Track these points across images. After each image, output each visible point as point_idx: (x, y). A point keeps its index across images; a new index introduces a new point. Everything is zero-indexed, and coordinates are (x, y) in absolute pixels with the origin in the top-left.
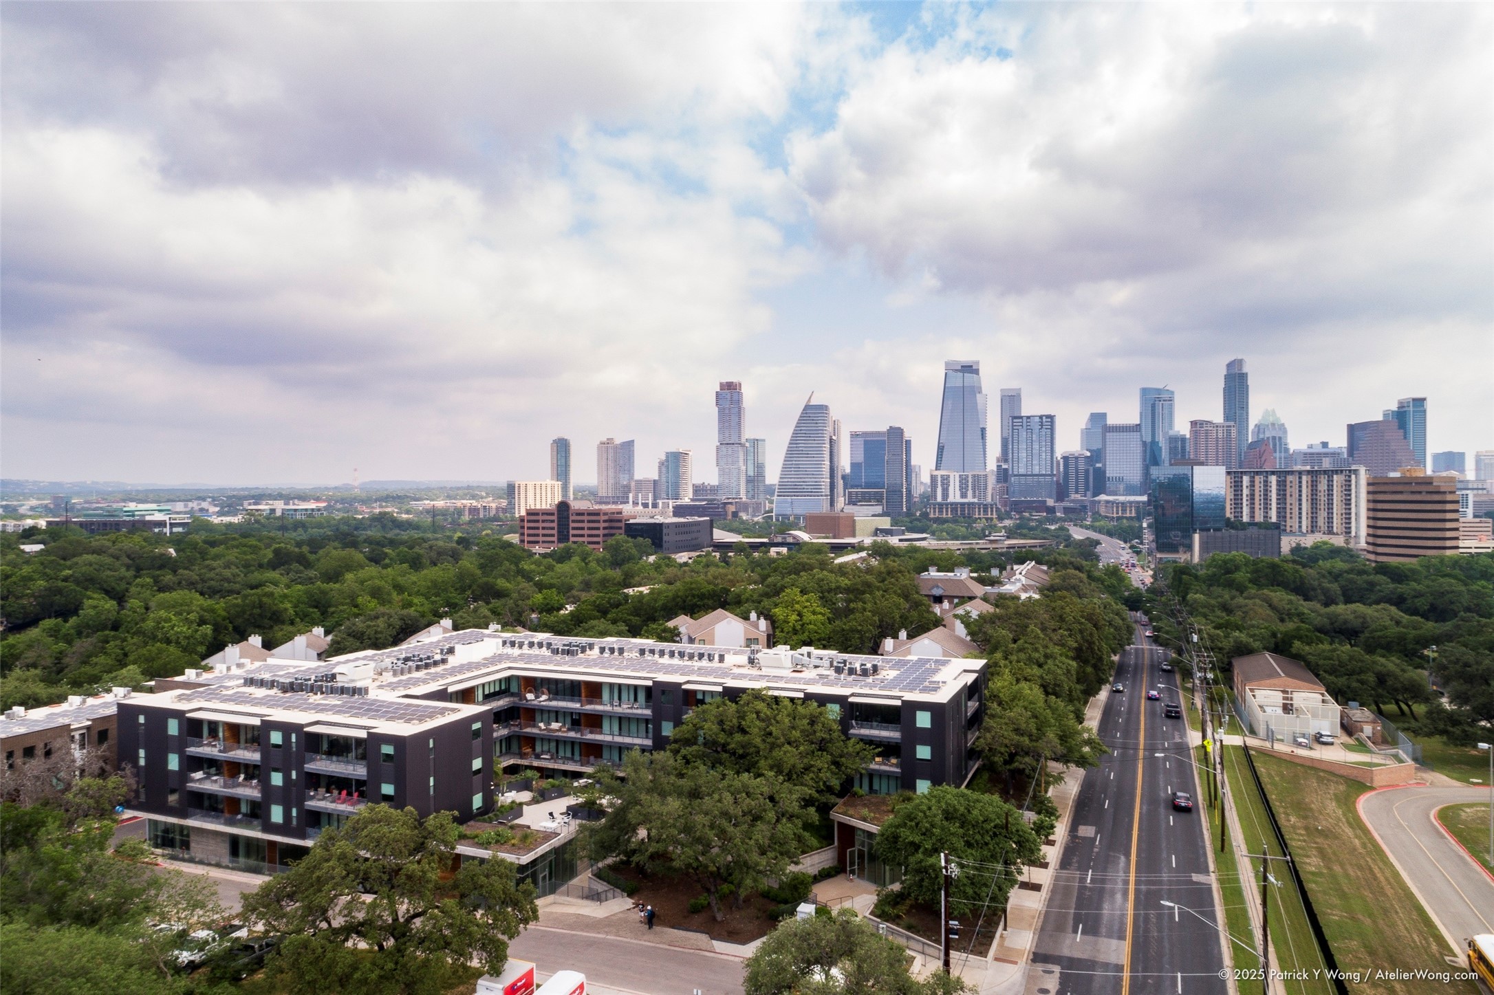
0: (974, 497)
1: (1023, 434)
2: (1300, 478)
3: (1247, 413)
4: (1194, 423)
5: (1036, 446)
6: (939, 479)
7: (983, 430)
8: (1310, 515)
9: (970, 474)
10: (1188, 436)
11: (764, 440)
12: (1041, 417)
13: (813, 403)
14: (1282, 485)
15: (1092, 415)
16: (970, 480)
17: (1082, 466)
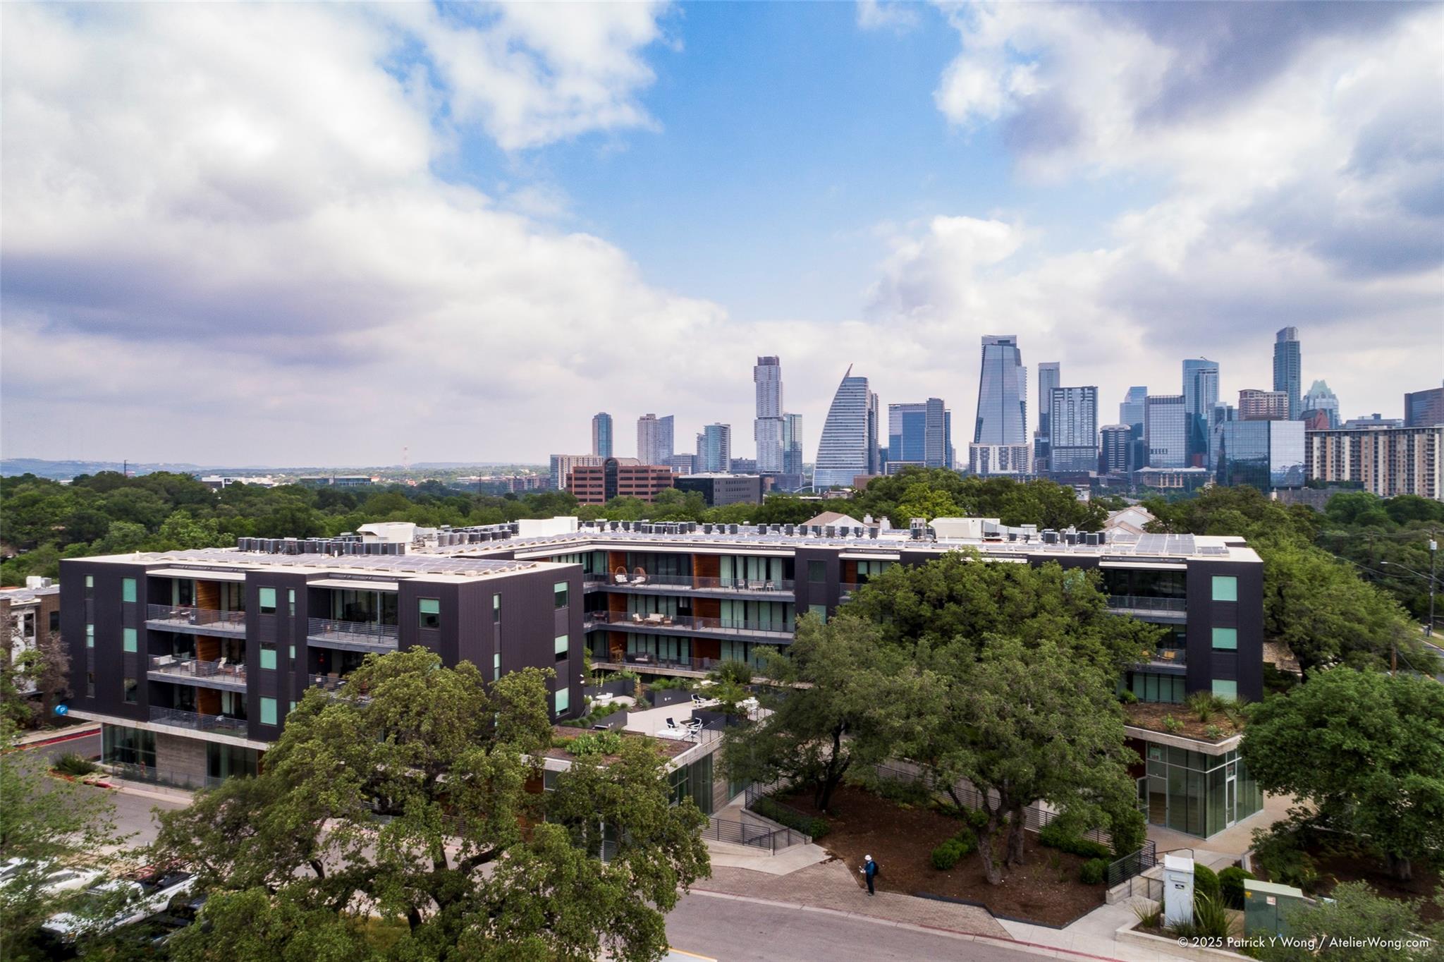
0: (1014, 469)
1: (1065, 406)
2: (1376, 438)
3: (1299, 382)
4: (1243, 393)
5: (1078, 418)
6: (979, 452)
7: (1023, 404)
8: (1387, 477)
9: (1010, 447)
10: (1236, 407)
11: (801, 416)
12: (1083, 389)
13: (851, 375)
14: (1356, 447)
15: (1132, 389)
16: (1010, 452)
17: (1122, 440)
